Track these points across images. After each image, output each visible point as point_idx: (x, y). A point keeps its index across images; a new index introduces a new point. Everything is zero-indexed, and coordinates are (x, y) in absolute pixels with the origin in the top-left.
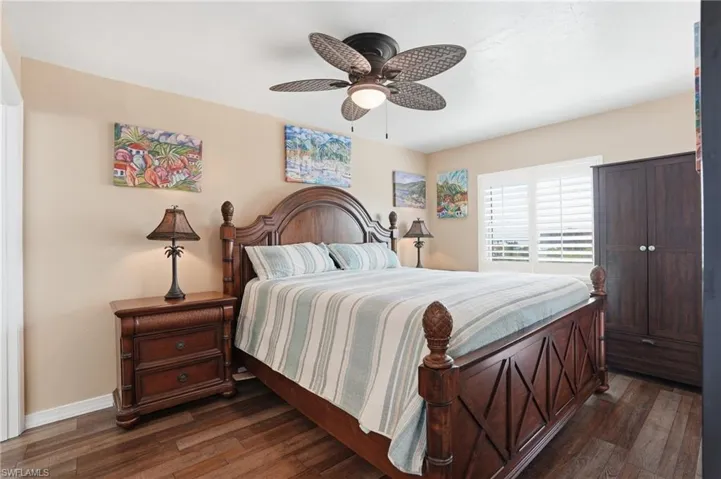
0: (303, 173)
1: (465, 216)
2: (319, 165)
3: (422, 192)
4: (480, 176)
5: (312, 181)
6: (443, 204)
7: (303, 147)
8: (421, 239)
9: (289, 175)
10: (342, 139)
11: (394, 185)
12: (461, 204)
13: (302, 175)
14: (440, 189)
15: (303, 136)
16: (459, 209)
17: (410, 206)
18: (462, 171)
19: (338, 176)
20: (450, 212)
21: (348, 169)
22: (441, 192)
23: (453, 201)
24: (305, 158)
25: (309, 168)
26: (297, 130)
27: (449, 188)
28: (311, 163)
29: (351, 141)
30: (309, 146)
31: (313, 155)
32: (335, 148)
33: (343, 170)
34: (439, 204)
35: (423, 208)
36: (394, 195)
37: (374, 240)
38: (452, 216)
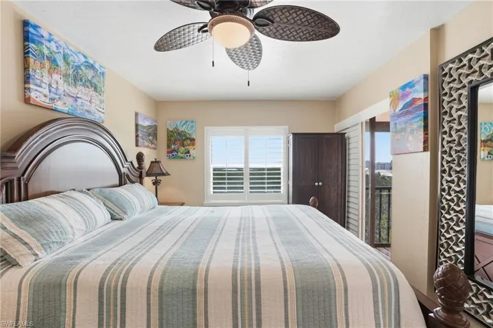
0: (52, 95)
1: (194, 157)
2: (72, 90)
3: (155, 135)
4: (206, 128)
5: (66, 109)
6: (173, 147)
7: (53, 61)
8: (158, 178)
9: (33, 95)
10: (97, 66)
11: (137, 125)
12: (191, 149)
13: (52, 99)
14: (170, 135)
15: (53, 46)
16: (189, 152)
17: (148, 147)
18: (192, 122)
19: (93, 108)
20: (179, 154)
21: (102, 102)
22: (172, 136)
23: (183, 145)
24: (56, 77)
25: (61, 92)
26: (46, 35)
27: (179, 134)
28: (63, 87)
29: (106, 71)
30: (61, 63)
31: (66, 76)
32: (89, 74)
33: (98, 103)
34: (169, 147)
35: (155, 149)
36: (137, 136)
37: (128, 181)
38: (182, 158)
